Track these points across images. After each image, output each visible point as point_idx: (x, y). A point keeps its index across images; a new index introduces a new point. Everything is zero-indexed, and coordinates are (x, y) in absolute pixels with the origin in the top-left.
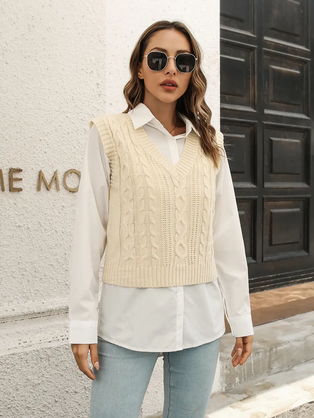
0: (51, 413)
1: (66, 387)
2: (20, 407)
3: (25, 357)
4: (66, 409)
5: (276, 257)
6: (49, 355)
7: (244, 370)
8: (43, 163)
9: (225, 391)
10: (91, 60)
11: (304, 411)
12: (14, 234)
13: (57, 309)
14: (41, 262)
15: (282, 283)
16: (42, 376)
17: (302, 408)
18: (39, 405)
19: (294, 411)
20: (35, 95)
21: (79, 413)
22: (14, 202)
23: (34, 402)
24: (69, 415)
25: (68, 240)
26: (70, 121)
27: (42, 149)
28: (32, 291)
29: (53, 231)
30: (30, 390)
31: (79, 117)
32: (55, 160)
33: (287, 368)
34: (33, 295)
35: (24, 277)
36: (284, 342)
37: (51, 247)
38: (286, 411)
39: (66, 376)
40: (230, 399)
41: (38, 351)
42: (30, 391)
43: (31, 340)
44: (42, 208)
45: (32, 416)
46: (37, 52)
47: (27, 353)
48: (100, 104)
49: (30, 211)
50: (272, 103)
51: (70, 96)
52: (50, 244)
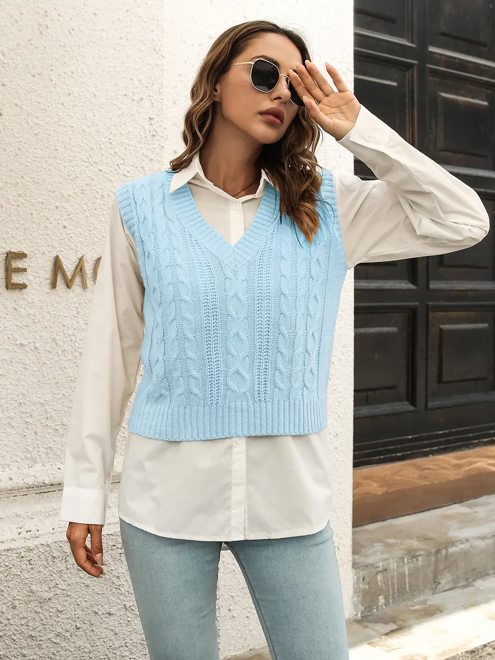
0: (69, 647)
1: (94, 605)
2: (18, 636)
3: (27, 556)
4: (93, 640)
5: (447, 402)
6: (66, 553)
7: (393, 584)
8: (61, 245)
9: (360, 618)
10: (140, 80)
11: (490, 654)
12: (13, 357)
14: (57, 402)
15: (459, 444)
16: (55, 587)
17: (486, 648)
18: (50, 633)
19: (473, 654)
20: (49, 135)
21: (116, 647)
22: (14, 305)
23: (42, 628)
24: (99, 650)
26: (105, 177)
27: (59, 222)
28: (41, 449)
29: (77, 354)
30: (36, 608)
31: (119, 171)
32: (81, 239)
33: (465, 583)
34: (44, 455)
35: (28, 427)
36: (461, 541)
37: (72, 378)
38: (460, 653)
39: (94, 588)
40: (369, 631)
41: (48, 545)
42: (35, 611)
43: (38, 528)
44: (59, 315)
45: (38, 650)
46: (53, 68)
47: (31, 548)
48: (153, 150)
49: (39, 320)
50: (442, 153)
51: (106, 137)
52: (72, 374)
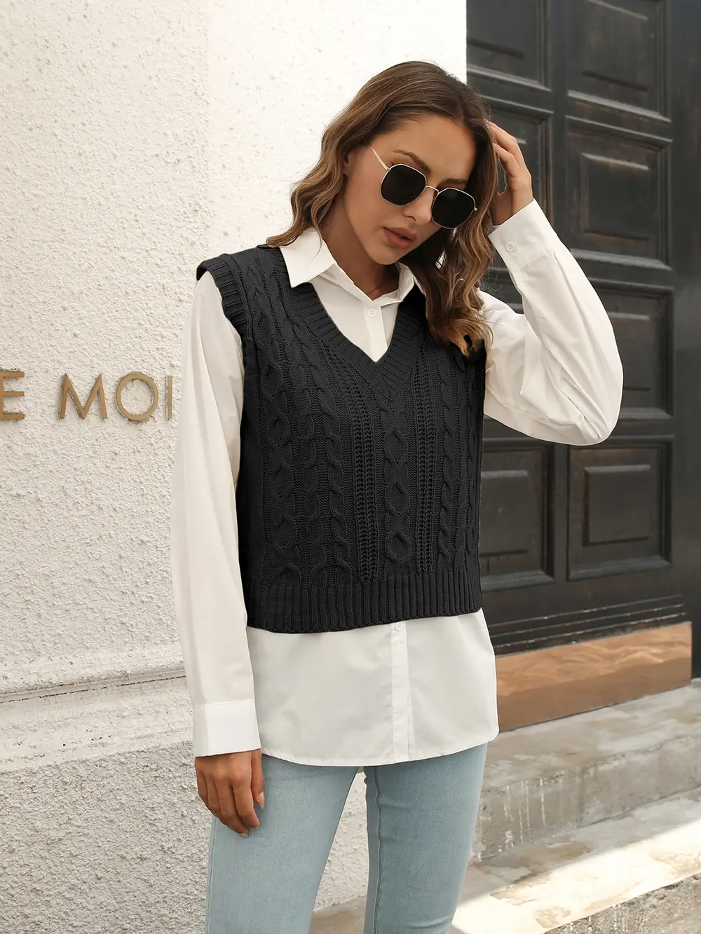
0: (87, 904)
1: (121, 848)
2: (18, 890)
3: (29, 781)
4: (120, 894)
5: (596, 570)
6: (81, 777)
7: (524, 815)
8: (70, 359)
9: (481, 860)
10: (177, 135)
11: (655, 907)
12: (8, 512)
13: (102, 678)
14: (68, 573)
15: (611, 626)
16: (67, 823)
17: (650, 899)
18: (62, 885)
19: (632, 906)
20: (52, 210)
21: (151, 903)
22: (6, 442)
23: (50, 879)
24: (128, 908)
25: (125, 526)
26: (130, 268)
27: (68, 328)
28: (47, 636)
29: (94, 508)
30: (41, 852)
31: (149, 259)
32: (97, 352)
33: (620, 813)
34: (50, 645)
35: (29, 607)
36: (614, 755)
37: (88, 541)
38: (614, 905)
39: (121, 824)
40: (493, 879)
41: (57, 767)
42: (40, 855)
44: (68, 456)
45: (44, 909)
46: (56, 118)
47: (34, 771)
48: (196, 230)
49: (41, 462)
50: (587, 235)
51: (131, 213)
52: (87, 535)
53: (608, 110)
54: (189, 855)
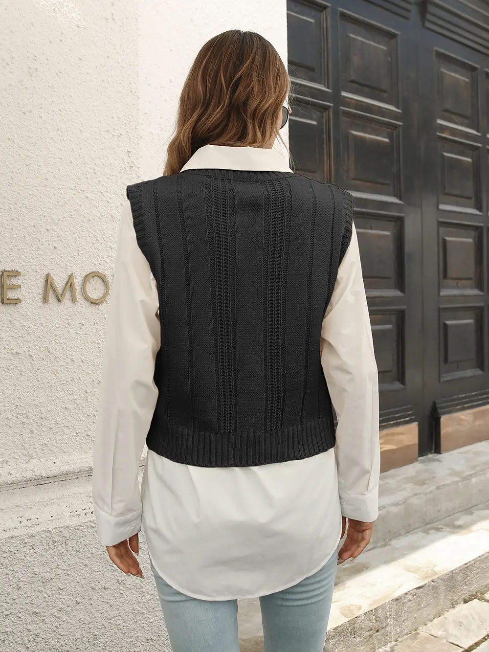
0: (70, 620)
1: (92, 582)
2: (23, 613)
3: (30, 542)
4: (92, 613)
6: (66, 537)
8: (52, 263)
10: (120, 118)
11: (410, 601)
12: (10, 365)
13: (76, 471)
14: (51, 404)
16: (57, 568)
17: (408, 596)
18: (53, 609)
19: (397, 601)
20: (39, 166)
21: (111, 617)
22: (9, 318)
23: (45, 605)
24: (97, 621)
25: (89, 372)
26: (91, 203)
27: (50, 243)
28: (38, 446)
29: (68, 360)
30: (39, 588)
31: (103, 198)
32: (70, 258)
33: (383, 543)
34: (39, 452)
35: (25, 426)
37: (65, 382)
38: (387, 601)
39: (92, 566)
41: (49, 532)
42: (38, 590)
43: (38, 517)
44: (50, 327)
45: (42, 625)
46: (42, 106)
47: (33, 535)
48: (131, 179)
49: (33, 331)
50: (353, 181)
51: (91, 168)
52: (64, 379)
53: (364, 104)
54: (134, 584)
